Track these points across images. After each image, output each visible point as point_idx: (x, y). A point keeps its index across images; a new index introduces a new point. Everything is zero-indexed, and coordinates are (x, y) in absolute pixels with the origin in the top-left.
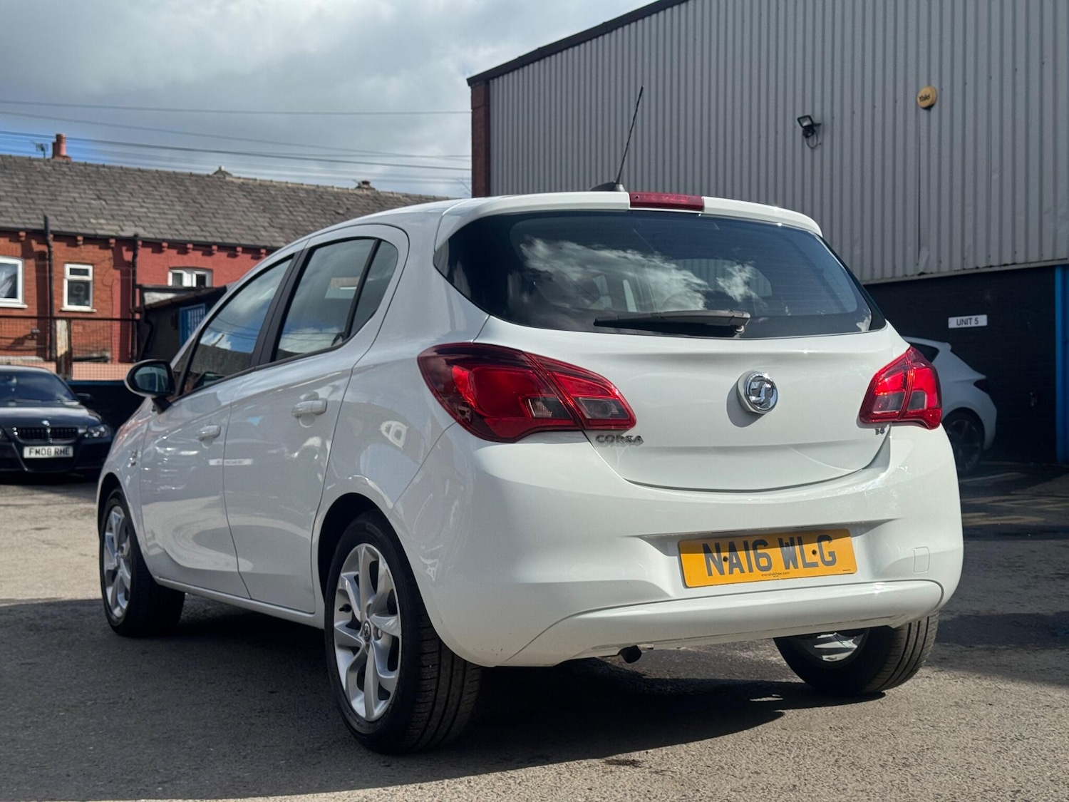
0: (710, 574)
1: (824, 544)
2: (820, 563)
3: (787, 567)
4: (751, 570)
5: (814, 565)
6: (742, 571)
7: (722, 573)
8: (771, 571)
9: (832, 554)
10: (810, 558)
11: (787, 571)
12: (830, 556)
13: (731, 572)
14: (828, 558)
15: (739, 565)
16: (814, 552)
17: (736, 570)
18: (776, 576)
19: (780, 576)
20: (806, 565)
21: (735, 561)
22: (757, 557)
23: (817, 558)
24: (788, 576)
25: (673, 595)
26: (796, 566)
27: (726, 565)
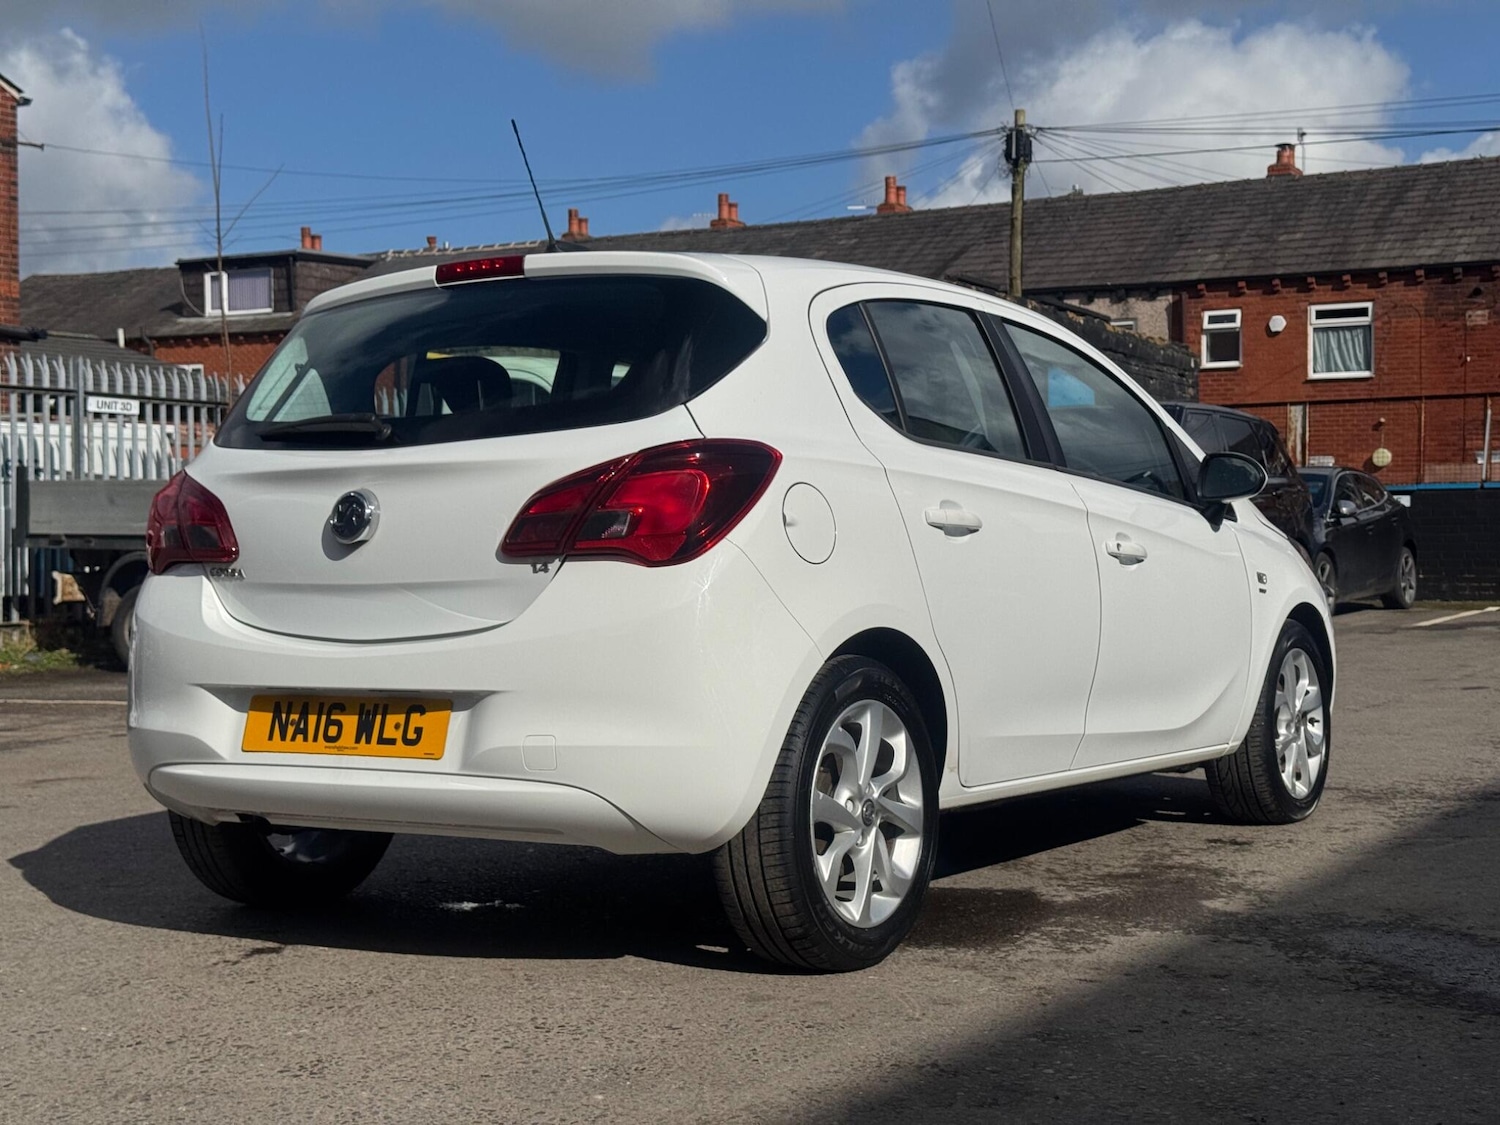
0: (271, 738)
1: (415, 717)
2: (399, 742)
3: (358, 741)
4: (315, 739)
5: (392, 742)
6: (305, 739)
7: (283, 738)
8: (337, 744)
9: (419, 731)
10: (389, 733)
11: (357, 745)
12: (415, 732)
13: (293, 739)
14: (411, 735)
15: (305, 732)
16: (397, 726)
17: (300, 737)
18: (341, 751)
19: (346, 751)
20: (382, 741)
21: (302, 726)
22: (329, 723)
23: (398, 735)
24: (355, 752)
25: (227, 757)
26: (368, 741)
27: (291, 730)
